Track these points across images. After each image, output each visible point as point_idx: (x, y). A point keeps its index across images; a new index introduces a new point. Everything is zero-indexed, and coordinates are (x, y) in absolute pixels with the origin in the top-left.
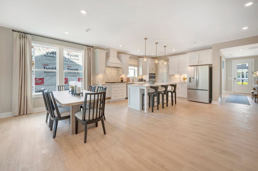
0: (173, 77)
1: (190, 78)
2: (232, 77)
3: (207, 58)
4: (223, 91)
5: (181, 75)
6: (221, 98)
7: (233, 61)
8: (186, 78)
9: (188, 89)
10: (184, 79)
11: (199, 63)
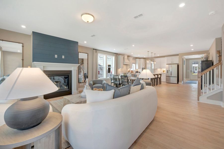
0: (157, 70)
1: (167, 71)
2: (189, 70)
3: (176, 60)
4: (184, 79)
5: (161, 69)
6: (183, 82)
7: (190, 60)
8: (165, 71)
9: (166, 77)
10: (163, 71)
11: (172, 63)
